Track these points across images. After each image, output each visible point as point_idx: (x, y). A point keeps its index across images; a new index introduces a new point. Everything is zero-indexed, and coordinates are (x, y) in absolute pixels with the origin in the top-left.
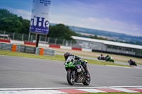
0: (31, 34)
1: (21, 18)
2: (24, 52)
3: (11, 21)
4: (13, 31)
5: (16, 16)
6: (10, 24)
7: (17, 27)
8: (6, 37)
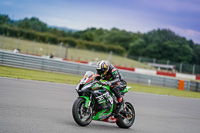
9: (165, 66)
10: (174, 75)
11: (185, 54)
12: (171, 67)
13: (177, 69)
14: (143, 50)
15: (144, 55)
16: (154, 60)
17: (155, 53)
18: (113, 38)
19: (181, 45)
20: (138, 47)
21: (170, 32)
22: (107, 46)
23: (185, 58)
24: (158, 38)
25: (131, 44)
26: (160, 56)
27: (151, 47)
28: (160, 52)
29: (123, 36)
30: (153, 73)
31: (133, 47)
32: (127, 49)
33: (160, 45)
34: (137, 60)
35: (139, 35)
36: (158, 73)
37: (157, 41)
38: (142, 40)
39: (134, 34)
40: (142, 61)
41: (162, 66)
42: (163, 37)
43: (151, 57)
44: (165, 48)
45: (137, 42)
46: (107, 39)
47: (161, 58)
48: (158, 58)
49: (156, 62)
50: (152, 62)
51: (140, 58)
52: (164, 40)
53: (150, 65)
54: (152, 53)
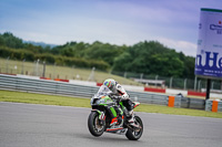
0: (198, 79)
1: (181, 55)
2: (188, 108)
3: (167, 59)
4: (170, 75)
5: (174, 51)
6: (165, 64)
8: (159, 85)
9: (153, 82)
10: (164, 91)
11: (175, 68)
12: (161, 82)
13: (167, 84)
14: (129, 65)
15: (130, 70)
16: (142, 75)
17: (143, 67)
18: (96, 52)
19: (170, 58)
20: (123, 61)
21: (158, 44)
22: (89, 62)
23: (176, 72)
24: (145, 51)
25: (116, 59)
26: (148, 70)
27: (137, 61)
28: (148, 67)
29: (107, 50)
30: (141, 89)
31: (117, 62)
32: (111, 64)
33: (147, 59)
34: (122, 76)
35: (124, 48)
36: (146, 89)
37: (145, 54)
38: (127, 54)
39: (119, 48)
40: (128, 77)
41: (150, 81)
42: (151, 50)
43: (138, 72)
44: (154, 62)
45: (122, 56)
46: (89, 54)
47: (149, 73)
48: (145, 73)
49: (144, 78)
50: (139, 77)
51: (126, 74)
52: (152, 53)
53: (137, 80)
54: (138, 67)
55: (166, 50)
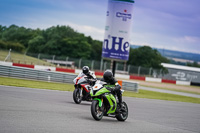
0: (104, 61)
1: (89, 39)
3: (77, 42)
4: (79, 57)
5: (83, 35)
6: (75, 46)
7: (83, 50)
8: (69, 66)
9: (64, 62)
10: (73, 71)
12: (71, 63)
13: (76, 65)
14: (43, 47)
15: (43, 52)
16: (54, 57)
17: (54, 49)
18: (12, 35)
19: (80, 41)
20: (37, 44)
21: (69, 28)
22: (6, 44)
23: (84, 54)
24: (57, 35)
25: (31, 41)
26: (59, 52)
27: (50, 44)
28: (59, 49)
29: (23, 33)
30: (53, 69)
31: (32, 44)
32: (26, 46)
33: (59, 42)
34: (36, 57)
35: (38, 32)
36: (57, 70)
37: (56, 38)
38: (41, 37)
39: (34, 31)
40: (41, 58)
41: (60, 62)
42: (62, 34)
43: (50, 54)
44: (64, 44)
45: (36, 39)
46: (6, 37)
47: (60, 55)
48: (57, 55)
49: (56, 59)
50: (51, 59)
51: (39, 55)
52: (63, 37)
53: (49, 61)
54: (50, 49)
55: (76, 34)
